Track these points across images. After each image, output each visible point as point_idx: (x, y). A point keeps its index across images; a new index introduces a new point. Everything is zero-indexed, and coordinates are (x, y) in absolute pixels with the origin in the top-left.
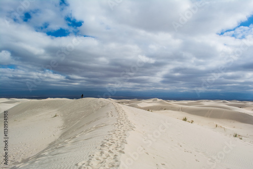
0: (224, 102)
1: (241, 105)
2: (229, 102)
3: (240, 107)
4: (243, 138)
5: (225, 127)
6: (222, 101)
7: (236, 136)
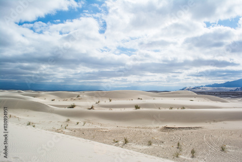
0: (19, 92)
1: (35, 95)
2: (23, 92)
3: (35, 96)
4: (36, 125)
5: (20, 117)
6: (17, 91)
7: (29, 124)
